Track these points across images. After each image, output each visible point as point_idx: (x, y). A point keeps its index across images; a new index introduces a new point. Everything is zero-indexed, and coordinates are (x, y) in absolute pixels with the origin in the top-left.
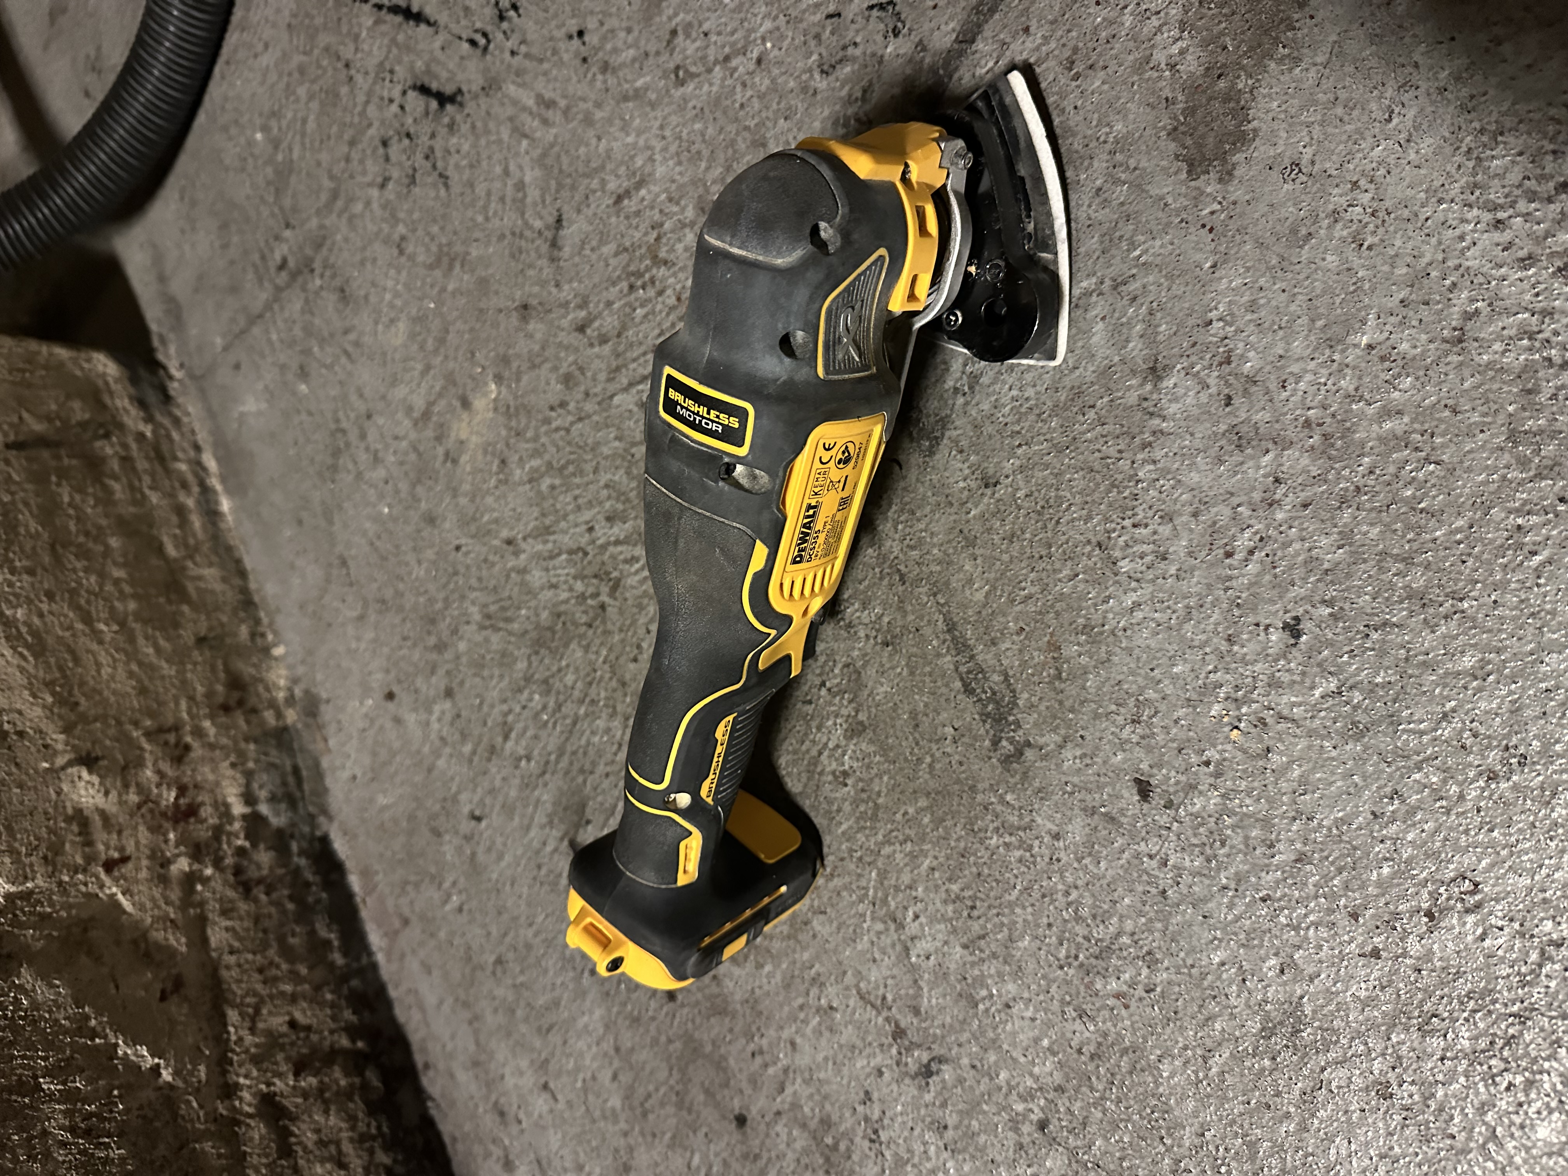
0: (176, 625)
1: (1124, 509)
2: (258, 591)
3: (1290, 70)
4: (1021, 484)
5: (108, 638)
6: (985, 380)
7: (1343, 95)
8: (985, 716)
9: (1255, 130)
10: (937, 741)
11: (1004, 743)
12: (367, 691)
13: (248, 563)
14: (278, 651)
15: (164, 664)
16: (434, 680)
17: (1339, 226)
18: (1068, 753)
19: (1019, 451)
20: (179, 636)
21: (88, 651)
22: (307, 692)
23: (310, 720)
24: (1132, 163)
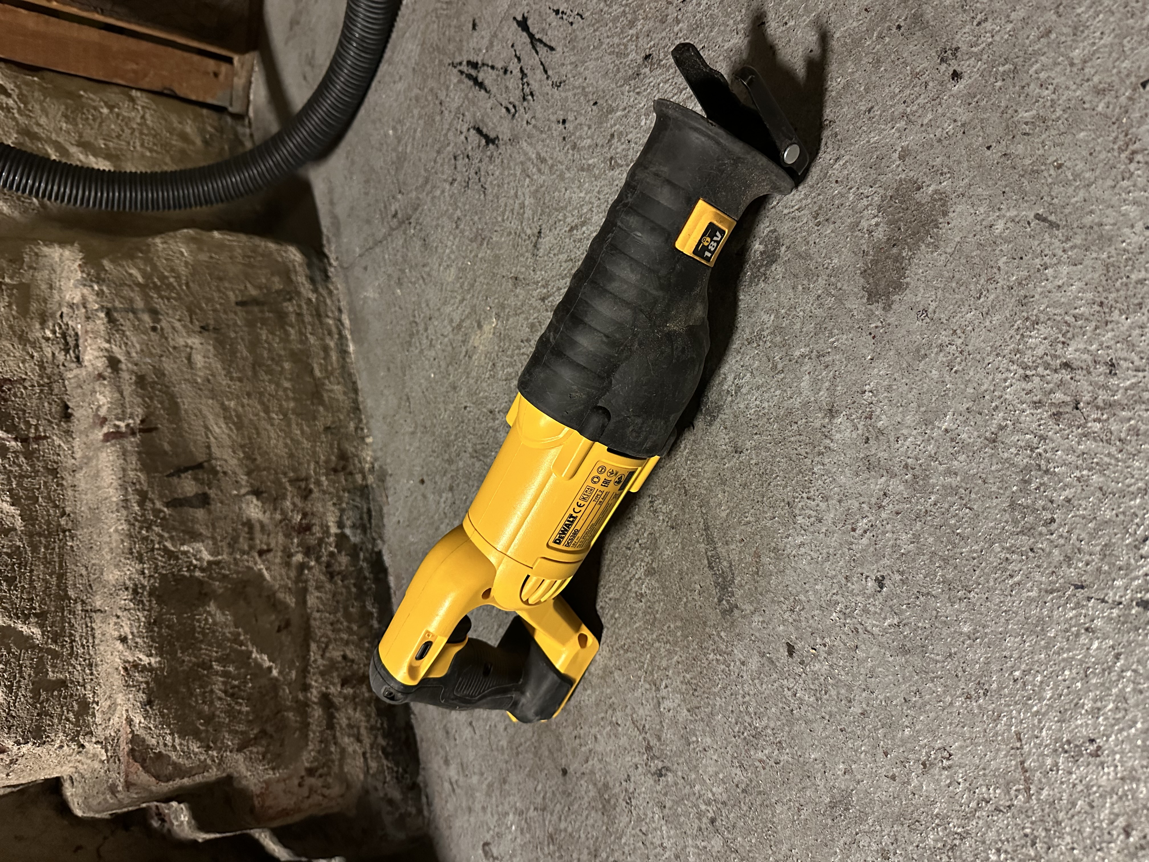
0: (315, 418)
1: (804, 487)
2: (363, 402)
3: (932, 252)
4: (754, 456)
5: (276, 422)
6: (744, 390)
7: (957, 276)
8: (717, 584)
9: (907, 284)
10: (691, 591)
11: (724, 602)
12: (411, 475)
13: (360, 385)
14: (369, 440)
15: (305, 441)
16: (445, 479)
17: (942, 354)
18: (756, 618)
19: (755, 437)
20: (316, 425)
21: (265, 429)
22: (381, 467)
23: (380, 483)
24: (839, 285)
